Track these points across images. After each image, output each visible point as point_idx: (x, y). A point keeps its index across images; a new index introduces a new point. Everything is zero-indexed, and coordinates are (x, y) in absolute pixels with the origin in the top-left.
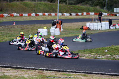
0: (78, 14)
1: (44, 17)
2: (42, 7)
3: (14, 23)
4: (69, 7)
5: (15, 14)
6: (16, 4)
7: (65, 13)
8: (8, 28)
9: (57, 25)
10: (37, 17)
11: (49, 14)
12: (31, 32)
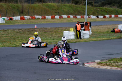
0: (106, 17)
1: (69, 19)
2: (66, 9)
3: (36, 26)
4: (95, 9)
5: (37, 17)
6: (39, 5)
7: (92, 15)
8: (29, 31)
9: (85, 28)
10: (61, 19)
11: (74, 16)
12: (55, 36)
